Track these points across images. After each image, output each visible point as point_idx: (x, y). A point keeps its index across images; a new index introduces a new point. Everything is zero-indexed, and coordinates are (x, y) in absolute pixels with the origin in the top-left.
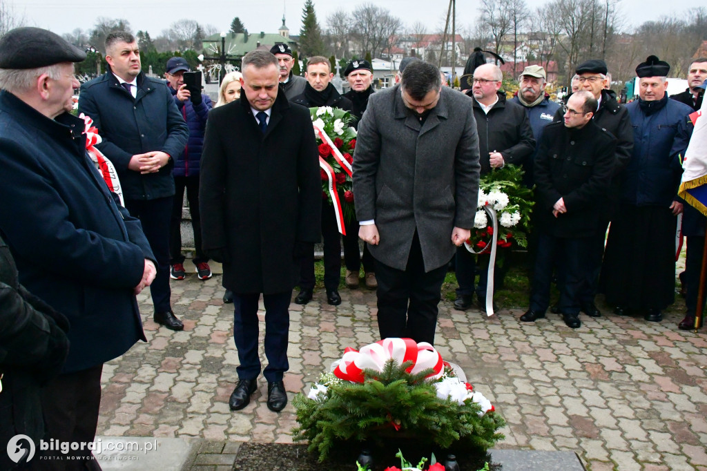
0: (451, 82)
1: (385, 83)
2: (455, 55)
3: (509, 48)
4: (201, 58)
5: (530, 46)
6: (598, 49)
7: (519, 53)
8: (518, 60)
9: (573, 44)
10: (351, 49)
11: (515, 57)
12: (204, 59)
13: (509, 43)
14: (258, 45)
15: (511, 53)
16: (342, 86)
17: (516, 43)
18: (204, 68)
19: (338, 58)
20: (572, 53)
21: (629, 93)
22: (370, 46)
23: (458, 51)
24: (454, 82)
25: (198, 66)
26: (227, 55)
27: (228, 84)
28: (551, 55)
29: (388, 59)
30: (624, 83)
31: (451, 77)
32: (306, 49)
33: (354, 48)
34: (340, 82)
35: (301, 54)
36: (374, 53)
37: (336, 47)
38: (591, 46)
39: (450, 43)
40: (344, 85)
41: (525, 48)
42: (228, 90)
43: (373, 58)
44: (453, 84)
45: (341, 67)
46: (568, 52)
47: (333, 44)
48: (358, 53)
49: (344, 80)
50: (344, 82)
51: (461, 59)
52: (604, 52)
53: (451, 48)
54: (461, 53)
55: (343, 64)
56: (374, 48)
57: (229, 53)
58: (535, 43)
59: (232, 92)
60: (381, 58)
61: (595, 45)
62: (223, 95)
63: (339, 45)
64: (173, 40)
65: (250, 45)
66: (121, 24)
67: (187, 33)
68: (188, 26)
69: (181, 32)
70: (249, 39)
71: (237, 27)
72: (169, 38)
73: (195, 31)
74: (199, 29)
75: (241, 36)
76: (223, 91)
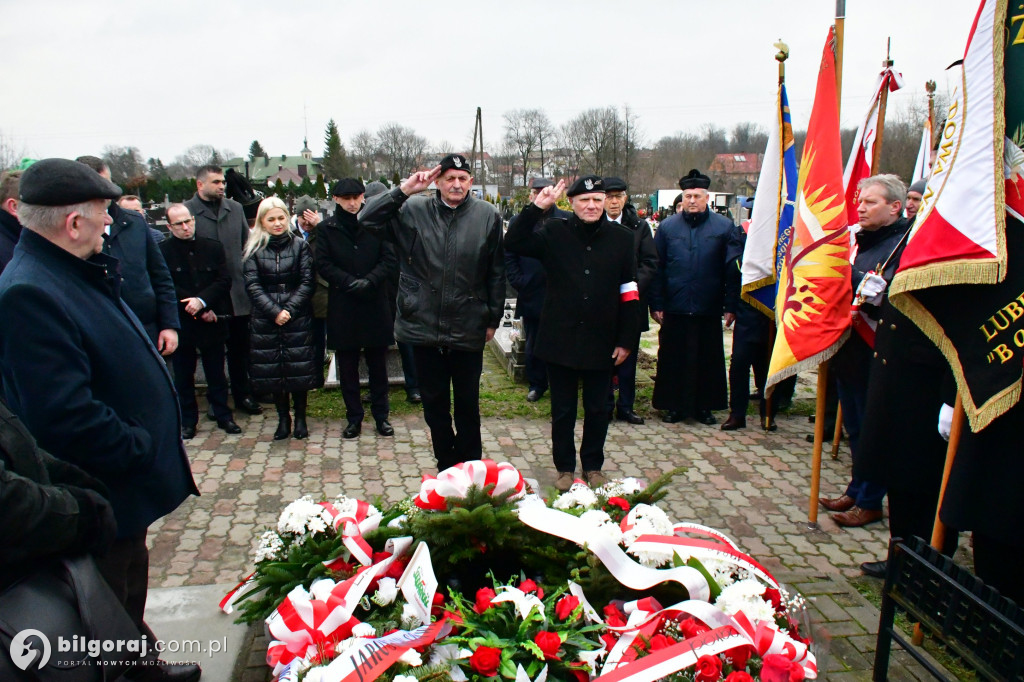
2: (483, 173)
3: (537, 165)
5: (557, 162)
6: (622, 163)
7: (546, 169)
8: (546, 176)
9: (598, 159)
10: (377, 170)
11: (543, 174)
13: (536, 159)
14: (280, 168)
15: (538, 170)
17: (542, 160)
19: (365, 179)
20: (598, 169)
21: (653, 205)
22: (398, 166)
23: (486, 169)
26: (252, 180)
27: (267, 211)
28: (577, 170)
30: (648, 195)
32: (331, 171)
33: (380, 168)
35: (326, 176)
36: (401, 173)
37: (362, 168)
38: (615, 160)
39: (479, 161)
41: (552, 164)
42: (268, 216)
46: (593, 167)
47: (358, 165)
48: (384, 174)
51: (489, 176)
52: (627, 166)
53: (480, 166)
54: (489, 170)
56: (402, 168)
57: (253, 177)
58: (561, 159)
59: (272, 219)
61: (618, 160)
62: (261, 222)
63: (365, 165)
64: (188, 166)
65: (272, 169)
66: (130, 151)
67: (203, 159)
68: (203, 151)
69: (196, 158)
70: (271, 162)
71: (256, 150)
72: (183, 164)
73: (211, 156)
74: (215, 154)
75: (261, 160)
76: (261, 218)
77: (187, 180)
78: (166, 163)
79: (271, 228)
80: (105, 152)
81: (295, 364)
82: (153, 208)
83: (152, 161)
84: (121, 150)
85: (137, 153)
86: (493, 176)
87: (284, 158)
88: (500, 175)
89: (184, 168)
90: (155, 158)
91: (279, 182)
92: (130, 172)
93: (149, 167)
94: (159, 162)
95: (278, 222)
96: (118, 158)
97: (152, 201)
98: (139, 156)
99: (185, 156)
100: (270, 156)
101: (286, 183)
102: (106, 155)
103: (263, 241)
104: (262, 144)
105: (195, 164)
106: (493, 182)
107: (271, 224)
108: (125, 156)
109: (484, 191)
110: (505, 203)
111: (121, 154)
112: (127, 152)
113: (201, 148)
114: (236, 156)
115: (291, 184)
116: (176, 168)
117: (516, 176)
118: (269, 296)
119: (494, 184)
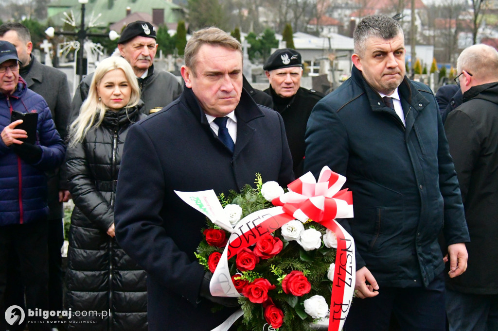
0: (409, 66)
1: (312, 68)
2: (413, 29)
4: (50, 32)
12: (55, 33)
14: (128, 13)
16: (250, 72)
18: (50, 45)
19: (244, 31)
22: (291, 15)
24: (415, 67)
25: (42, 42)
26: (88, 28)
27: (105, 73)
29: (316, 34)
31: (410, 60)
34: (249, 67)
36: (296, 25)
39: (408, 11)
40: (253, 71)
42: (106, 81)
43: (295, 32)
44: (413, 70)
45: (249, 46)
49: (253, 63)
50: (254, 67)
51: (422, 34)
53: (409, 19)
54: (423, 24)
55: (252, 40)
56: (297, 18)
57: (90, 25)
59: (111, 85)
60: (306, 31)
62: (96, 89)
63: (245, 12)
65: (117, 14)
76: (96, 83)
79: (108, 98)
81: (127, 294)
86: (427, 33)
88: (438, 32)
95: (117, 90)
103: (98, 115)
106: (427, 41)
107: (109, 91)
109: (413, 54)
110: (442, 73)
117: (462, 35)
118: (100, 195)
119: (428, 44)
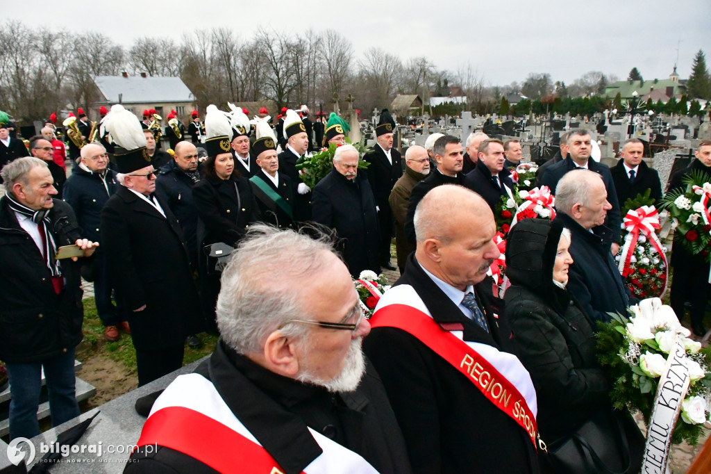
14: (652, 89)
32: (693, 92)
35: (689, 96)
64: (582, 87)
65: (645, 90)
66: (544, 77)
67: (593, 81)
68: (595, 76)
69: (589, 81)
70: (645, 85)
71: (635, 75)
72: (579, 85)
73: (600, 79)
74: (603, 78)
75: (637, 82)
77: (581, 98)
78: (567, 84)
80: (528, 77)
82: (556, 118)
83: (558, 83)
84: (539, 76)
85: (550, 78)
87: (656, 81)
89: (579, 88)
90: (561, 81)
91: (650, 101)
92: (543, 92)
93: (556, 87)
94: (563, 84)
96: (536, 82)
97: (555, 113)
98: (550, 80)
99: (581, 80)
100: (644, 79)
101: (655, 102)
102: (528, 80)
104: (639, 70)
105: (587, 85)
108: (541, 80)
111: (539, 79)
112: (542, 77)
113: (593, 74)
114: (618, 80)
115: (660, 102)
116: (573, 88)
